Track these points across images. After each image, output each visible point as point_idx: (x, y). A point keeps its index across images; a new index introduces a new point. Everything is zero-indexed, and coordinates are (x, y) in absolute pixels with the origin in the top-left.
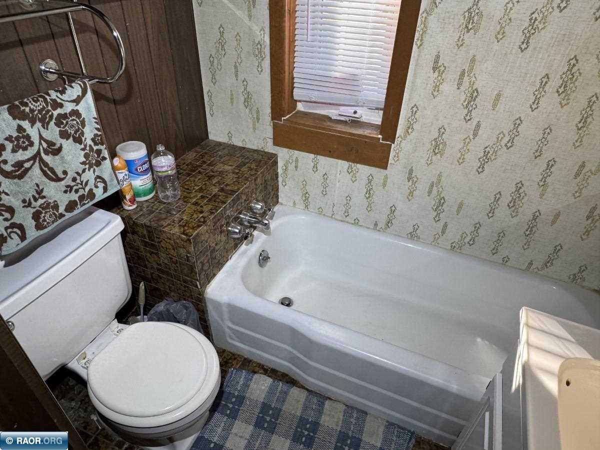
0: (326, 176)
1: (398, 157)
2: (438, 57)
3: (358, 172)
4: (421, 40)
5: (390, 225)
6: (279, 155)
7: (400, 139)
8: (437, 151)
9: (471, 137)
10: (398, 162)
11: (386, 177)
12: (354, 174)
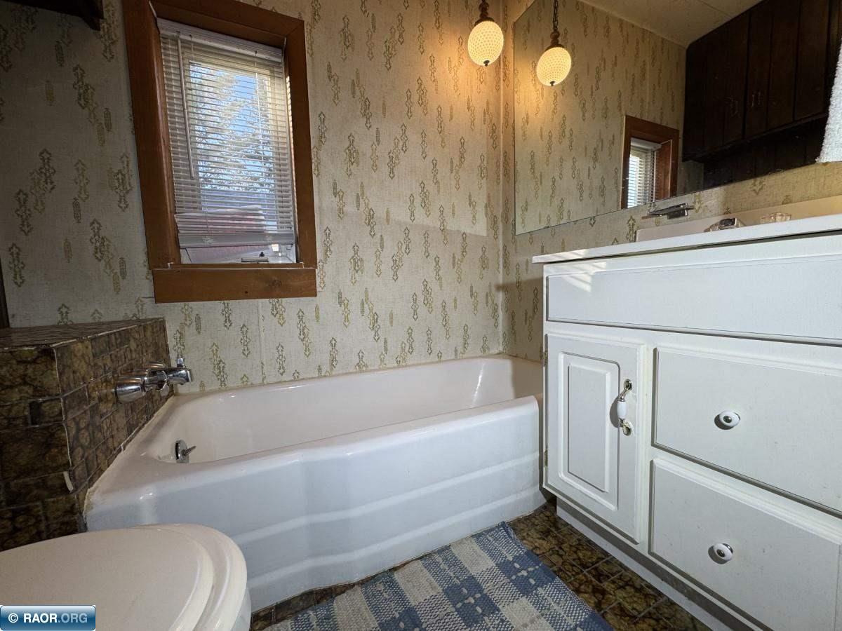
0: (245, 329)
1: (324, 283)
2: (335, 184)
3: (284, 311)
4: (318, 170)
5: (334, 363)
6: (166, 319)
7: (321, 264)
8: (357, 268)
9: (380, 249)
10: (325, 288)
11: (317, 308)
12: (281, 315)
